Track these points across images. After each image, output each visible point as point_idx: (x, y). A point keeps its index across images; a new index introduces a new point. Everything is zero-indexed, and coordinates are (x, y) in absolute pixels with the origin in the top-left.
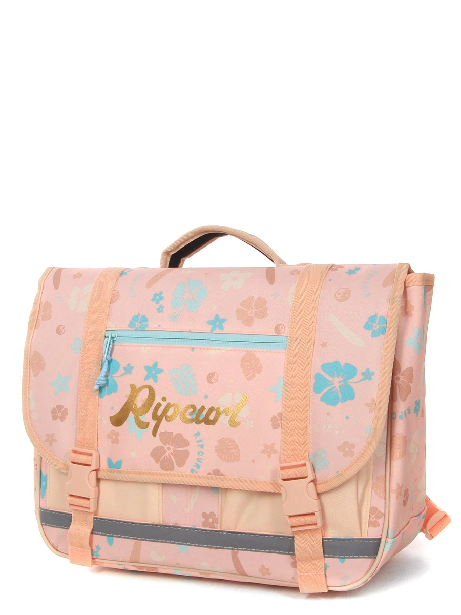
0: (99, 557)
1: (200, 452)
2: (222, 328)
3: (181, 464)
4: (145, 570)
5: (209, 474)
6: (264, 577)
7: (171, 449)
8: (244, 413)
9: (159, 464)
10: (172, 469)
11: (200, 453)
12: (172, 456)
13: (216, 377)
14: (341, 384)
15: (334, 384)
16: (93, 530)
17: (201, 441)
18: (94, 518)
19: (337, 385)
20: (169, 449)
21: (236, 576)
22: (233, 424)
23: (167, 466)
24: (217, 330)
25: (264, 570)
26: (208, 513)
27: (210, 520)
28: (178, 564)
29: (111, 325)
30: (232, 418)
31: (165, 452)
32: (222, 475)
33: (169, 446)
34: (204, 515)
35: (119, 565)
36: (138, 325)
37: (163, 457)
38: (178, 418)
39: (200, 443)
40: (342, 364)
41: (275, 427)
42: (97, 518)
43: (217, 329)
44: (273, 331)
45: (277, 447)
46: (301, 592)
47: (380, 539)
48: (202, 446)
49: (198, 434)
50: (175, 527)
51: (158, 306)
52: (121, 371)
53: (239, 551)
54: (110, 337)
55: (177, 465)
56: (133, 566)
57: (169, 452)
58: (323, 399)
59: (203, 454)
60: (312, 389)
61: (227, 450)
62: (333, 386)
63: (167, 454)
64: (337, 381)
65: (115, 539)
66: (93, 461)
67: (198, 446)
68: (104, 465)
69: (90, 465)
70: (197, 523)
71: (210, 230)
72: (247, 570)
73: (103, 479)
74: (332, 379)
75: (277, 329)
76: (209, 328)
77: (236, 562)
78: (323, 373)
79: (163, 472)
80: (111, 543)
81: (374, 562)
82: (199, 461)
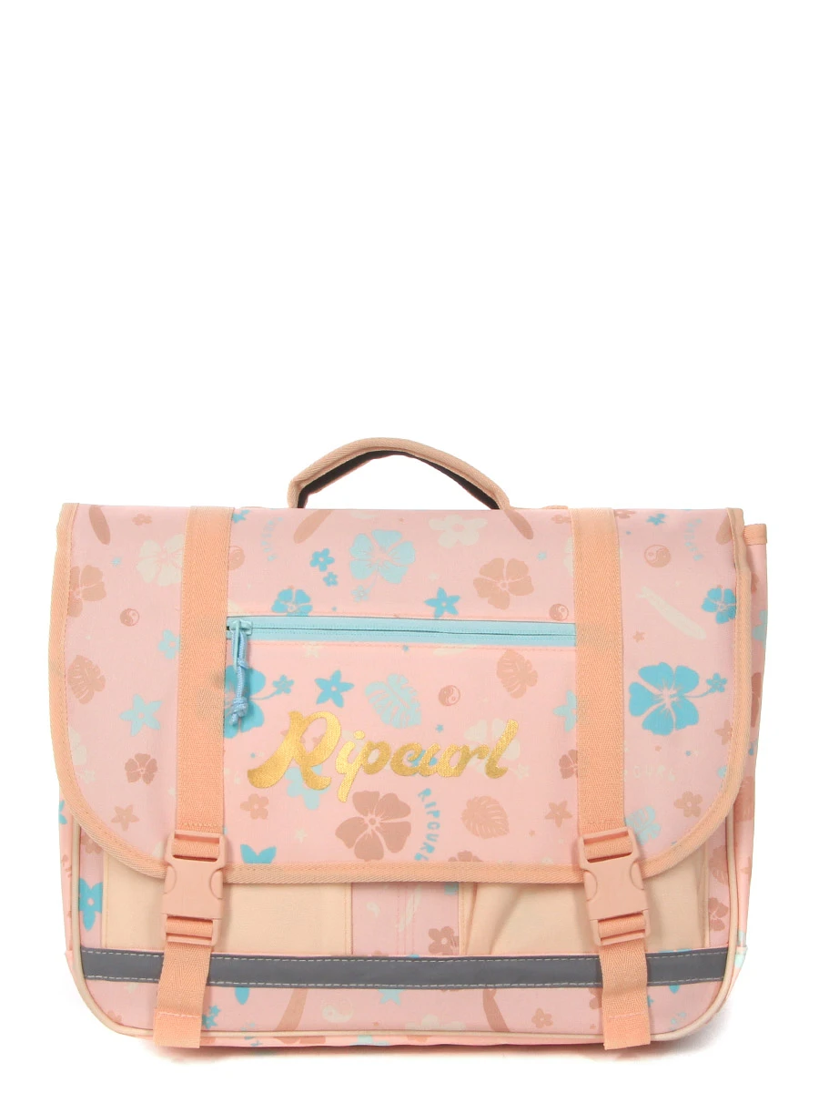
0: (216, 1028)
1: (434, 823)
2: (454, 612)
3: (397, 845)
4: (297, 1044)
5: (452, 859)
6: (540, 1030)
7: (377, 822)
8: (512, 753)
9: (353, 848)
10: (379, 856)
11: (434, 826)
12: (378, 834)
13: (455, 694)
14: (675, 699)
15: (662, 700)
16: (209, 979)
17: (433, 804)
18: (212, 956)
19: (667, 702)
20: (372, 822)
21: (489, 1034)
22: (494, 772)
23: (369, 851)
24: (446, 615)
25: (541, 1018)
26: (440, 929)
27: (444, 941)
28: (376, 1024)
29: (233, 608)
30: (492, 763)
31: (366, 826)
32: (477, 860)
33: (374, 816)
34: (433, 933)
35: (246, 1038)
36: (292, 607)
37: (362, 836)
38: (387, 767)
39: (433, 809)
40: (674, 667)
41: (566, 773)
42: (216, 956)
43: (446, 613)
44: (548, 615)
45: (572, 808)
46: (606, 1048)
47: (727, 949)
48: (436, 814)
49: (427, 792)
50: (377, 958)
51: (324, 574)
52: (268, 689)
53: (498, 990)
54: (237, 628)
55: (389, 849)
56: (275, 1037)
57: (374, 827)
58: (647, 725)
59: (438, 826)
60: (627, 709)
61: (483, 816)
62: (661, 704)
63: (369, 831)
64: (668, 696)
65: (253, 991)
66: (219, 851)
67: (428, 813)
68: (238, 858)
69: (214, 860)
70: (420, 947)
71: (372, 446)
72: (510, 1022)
73: (238, 884)
74: (660, 693)
75: (555, 613)
76: (430, 611)
77: (491, 1008)
78: (643, 683)
79: (362, 861)
80: (242, 1000)
81: (721, 987)
82: (432, 840)
